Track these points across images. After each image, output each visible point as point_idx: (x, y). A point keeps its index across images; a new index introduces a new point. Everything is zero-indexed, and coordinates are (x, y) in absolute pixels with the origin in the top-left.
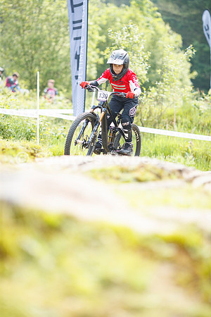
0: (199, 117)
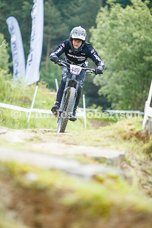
0: (10, 92)
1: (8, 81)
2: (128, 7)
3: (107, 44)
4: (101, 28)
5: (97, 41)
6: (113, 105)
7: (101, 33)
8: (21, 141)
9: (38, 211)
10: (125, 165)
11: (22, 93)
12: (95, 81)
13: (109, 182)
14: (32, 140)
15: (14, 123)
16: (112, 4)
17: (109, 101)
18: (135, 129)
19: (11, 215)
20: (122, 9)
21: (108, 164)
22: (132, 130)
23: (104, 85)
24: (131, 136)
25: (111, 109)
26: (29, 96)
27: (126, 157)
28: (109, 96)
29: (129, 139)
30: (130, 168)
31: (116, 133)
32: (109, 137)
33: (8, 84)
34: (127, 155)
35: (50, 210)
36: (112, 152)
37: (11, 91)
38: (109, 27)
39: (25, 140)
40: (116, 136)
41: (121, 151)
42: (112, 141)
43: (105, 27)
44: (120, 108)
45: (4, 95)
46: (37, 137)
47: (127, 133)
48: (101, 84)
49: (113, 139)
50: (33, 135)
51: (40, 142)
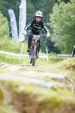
1: (9, 41)
2: (68, 3)
3: (58, 22)
4: (55, 14)
5: (53, 20)
6: (61, 52)
7: (55, 16)
8: (16, 70)
9: (24, 105)
10: (67, 82)
11: (16, 47)
12: (52, 40)
13: (59, 90)
14: (21, 70)
15: (12, 61)
16: (60, 1)
17: (59, 50)
18: (72, 64)
19: (11, 107)
20: (65, 4)
21: (59, 81)
22: (70, 64)
23: (57, 42)
24: (70, 67)
25: (60, 54)
26: (20, 48)
27: (68, 78)
28: (59, 48)
29: (69, 69)
30: (70, 83)
31: (63, 66)
32: (59, 68)
33: (9, 42)
34: (68, 77)
35: (31, 104)
36: (61, 75)
37: (11, 46)
38: (59, 13)
39: (18, 70)
40: (63, 67)
41: (65, 75)
42: (61, 70)
43: (57, 13)
44: (65, 53)
45: (7, 48)
46: (24, 69)
47: (68, 66)
48: (55, 41)
49: (62, 69)
50: (22, 67)
51: (25, 71)
